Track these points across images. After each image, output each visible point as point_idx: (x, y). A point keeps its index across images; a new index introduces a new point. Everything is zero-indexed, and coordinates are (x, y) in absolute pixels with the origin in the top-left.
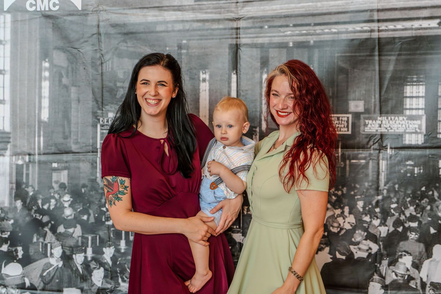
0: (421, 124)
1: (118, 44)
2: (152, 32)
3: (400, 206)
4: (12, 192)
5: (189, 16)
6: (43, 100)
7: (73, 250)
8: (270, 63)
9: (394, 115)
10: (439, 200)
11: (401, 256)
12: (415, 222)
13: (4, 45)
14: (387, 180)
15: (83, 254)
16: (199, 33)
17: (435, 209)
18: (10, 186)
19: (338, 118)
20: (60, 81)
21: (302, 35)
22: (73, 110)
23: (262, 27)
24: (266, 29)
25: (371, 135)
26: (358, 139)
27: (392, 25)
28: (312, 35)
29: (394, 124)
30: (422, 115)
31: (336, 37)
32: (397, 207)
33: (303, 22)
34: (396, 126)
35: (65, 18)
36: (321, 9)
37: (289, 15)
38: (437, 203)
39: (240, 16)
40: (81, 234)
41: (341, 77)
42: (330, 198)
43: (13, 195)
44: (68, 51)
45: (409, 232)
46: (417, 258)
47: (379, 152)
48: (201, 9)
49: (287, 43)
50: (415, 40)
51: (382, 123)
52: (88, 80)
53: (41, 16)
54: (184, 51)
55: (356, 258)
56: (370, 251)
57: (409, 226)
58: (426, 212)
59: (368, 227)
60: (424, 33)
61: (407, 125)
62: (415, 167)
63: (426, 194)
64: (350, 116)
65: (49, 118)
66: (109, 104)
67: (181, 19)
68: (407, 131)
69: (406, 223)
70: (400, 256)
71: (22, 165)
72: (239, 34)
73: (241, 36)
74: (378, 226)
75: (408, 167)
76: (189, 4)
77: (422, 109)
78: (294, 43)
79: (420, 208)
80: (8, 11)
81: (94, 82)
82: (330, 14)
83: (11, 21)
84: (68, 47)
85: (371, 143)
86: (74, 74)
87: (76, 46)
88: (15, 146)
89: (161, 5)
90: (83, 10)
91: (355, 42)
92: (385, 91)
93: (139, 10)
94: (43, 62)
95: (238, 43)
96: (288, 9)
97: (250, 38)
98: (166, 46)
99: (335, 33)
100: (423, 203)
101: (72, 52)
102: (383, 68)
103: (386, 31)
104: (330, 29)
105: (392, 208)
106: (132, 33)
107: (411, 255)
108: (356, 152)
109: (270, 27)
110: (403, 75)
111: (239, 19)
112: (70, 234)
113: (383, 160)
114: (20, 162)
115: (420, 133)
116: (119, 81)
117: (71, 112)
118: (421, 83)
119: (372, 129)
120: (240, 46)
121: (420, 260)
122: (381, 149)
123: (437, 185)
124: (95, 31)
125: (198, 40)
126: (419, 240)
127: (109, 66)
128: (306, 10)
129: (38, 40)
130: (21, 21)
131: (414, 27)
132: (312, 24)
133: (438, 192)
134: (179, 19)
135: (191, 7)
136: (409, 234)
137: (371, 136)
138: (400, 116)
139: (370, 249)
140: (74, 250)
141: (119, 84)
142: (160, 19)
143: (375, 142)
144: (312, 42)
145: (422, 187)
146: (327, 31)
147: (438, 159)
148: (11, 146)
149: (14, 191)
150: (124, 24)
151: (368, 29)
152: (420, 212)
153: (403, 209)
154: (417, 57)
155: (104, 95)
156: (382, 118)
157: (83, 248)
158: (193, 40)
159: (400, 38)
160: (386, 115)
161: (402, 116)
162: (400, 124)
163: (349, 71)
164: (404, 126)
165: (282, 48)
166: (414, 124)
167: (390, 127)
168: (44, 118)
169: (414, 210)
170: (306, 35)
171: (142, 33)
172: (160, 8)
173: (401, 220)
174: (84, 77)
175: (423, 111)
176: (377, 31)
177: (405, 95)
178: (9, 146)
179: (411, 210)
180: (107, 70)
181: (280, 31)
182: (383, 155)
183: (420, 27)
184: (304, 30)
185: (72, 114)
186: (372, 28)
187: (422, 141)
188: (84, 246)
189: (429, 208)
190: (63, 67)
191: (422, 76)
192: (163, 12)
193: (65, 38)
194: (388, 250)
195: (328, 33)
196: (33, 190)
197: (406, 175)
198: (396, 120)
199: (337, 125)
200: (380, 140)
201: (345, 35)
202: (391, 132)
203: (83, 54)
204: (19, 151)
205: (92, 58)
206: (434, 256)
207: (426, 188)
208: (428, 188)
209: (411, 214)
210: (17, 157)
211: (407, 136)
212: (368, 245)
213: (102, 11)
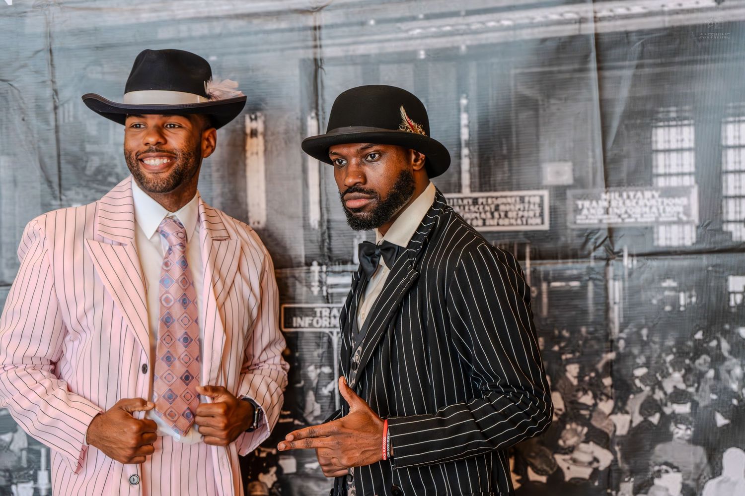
0: (689, 205)
1: (85, 69)
2: (149, 42)
3: (652, 372)
5: (221, 7)
7: (11, 476)
9: (633, 188)
10: (730, 357)
11: (659, 474)
12: (684, 403)
14: (624, 320)
15: (31, 484)
16: (241, 39)
17: (724, 375)
19: (522, 199)
21: (444, 35)
22: (4, 201)
23: (363, 24)
24: (372, 26)
25: (588, 231)
26: (563, 239)
27: (621, 7)
28: (462, 34)
29: (634, 207)
30: (691, 187)
31: (510, 36)
32: (648, 373)
33: (444, 10)
34: (638, 210)
38: (727, 363)
39: (319, 2)
40: (26, 445)
41: (524, 115)
45: (672, 424)
46: (692, 476)
47: (607, 265)
49: (415, 53)
50: (670, 35)
51: (610, 206)
52: (31, 142)
55: (567, 479)
56: (595, 465)
57: (673, 413)
58: (705, 382)
59: (591, 416)
60: (688, 20)
61: (661, 208)
62: (679, 292)
63: (705, 345)
64: (545, 193)
66: (74, 188)
67: (206, 14)
68: (661, 219)
69: (666, 405)
70: (656, 474)
72: (320, 39)
73: (324, 42)
74: (610, 414)
75: (667, 293)
77: (690, 174)
78: (428, 51)
79: (693, 376)
81: (42, 145)
85: (590, 246)
87: (7, 77)
90: (15, 5)
91: (548, 44)
92: (615, 141)
95: (318, 57)
97: (340, 45)
99: (508, 28)
100: (700, 364)
102: (609, 94)
103: (609, 20)
104: (498, 21)
105: (637, 377)
106: (111, 46)
107: (679, 471)
108: (559, 265)
109: (379, 22)
110: (649, 107)
111: (319, 9)
112: (5, 445)
113: (614, 279)
115: (688, 222)
116: (89, 142)
118: (686, 122)
119: (590, 219)
120: (321, 63)
121: (697, 480)
122: (611, 257)
123: (727, 327)
124: (40, 44)
125: (239, 53)
126: (694, 441)
127: (69, 112)
131: (666, 9)
132: (463, 13)
133: (728, 342)
134: (202, 15)
136: (672, 428)
137: (590, 233)
138: (647, 190)
139: (596, 460)
140: (14, 476)
141: (89, 148)
142: (164, 15)
143: (597, 244)
144: (463, 48)
145: (695, 333)
146: (491, 24)
147: (726, 274)
150: (96, 29)
151: (575, 16)
152: (694, 382)
153: (660, 378)
154: (675, 69)
155: (63, 170)
156: (610, 196)
157: (31, 472)
158: (230, 54)
159: (640, 32)
160: (618, 188)
161: (651, 190)
162: (646, 206)
163: (540, 103)
164: (654, 210)
165: (406, 61)
166: (674, 205)
167: (626, 212)
169: (681, 379)
170: (452, 34)
171: (129, 44)
173: (655, 401)
174: (22, 137)
175: (693, 179)
176: (593, 19)
177: (654, 147)
179: (675, 380)
180: (66, 121)
181: (400, 30)
182: (614, 270)
183: (678, 8)
184: (447, 25)
185: (3, 208)
186: (583, 15)
187: (691, 238)
188: (33, 467)
189: (711, 373)
191: (687, 108)
194: (632, 461)
195: (494, 30)
197: (663, 309)
198: (639, 199)
199: (521, 214)
200: (608, 239)
201: (529, 31)
202: (629, 223)
203: (19, 91)
205: (37, 99)
206: (725, 472)
207: (703, 335)
208: (709, 334)
209: (675, 387)
211: (662, 229)
212: (592, 453)
213: (53, 5)
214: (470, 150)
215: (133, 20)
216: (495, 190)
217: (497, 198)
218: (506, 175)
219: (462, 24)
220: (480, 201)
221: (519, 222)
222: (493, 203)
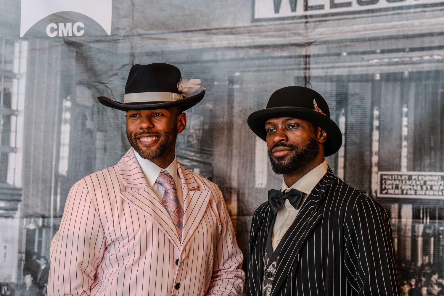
2: (196, 62)
4: (21, 264)
5: (244, 40)
6: (62, 149)
8: (350, 101)
13: (18, 79)
16: (257, 62)
18: (18, 256)
20: (84, 124)
21: (394, 64)
22: (97, 161)
23: (338, 55)
24: (345, 57)
28: (406, 64)
31: (439, 66)
33: (395, 47)
35: (92, 45)
36: (419, 28)
37: (375, 37)
39: (309, 39)
42: (431, 289)
43: (22, 268)
44: (94, 87)
48: (259, 32)
49: (373, 75)
52: (117, 123)
53: (63, 43)
54: (236, 87)
65: (68, 172)
67: (234, 45)
71: (35, 230)
72: (309, 64)
73: (311, 66)
76: (245, 25)
78: (382, 75)
80: (25, 38)
82: (431, 35)
83: (28, 50)
84: (94, 82)
86: (100, 116)
87: (104, 81)
88: (26, 206)
89: (209, 28)
90: (112, 35)
93: (181, 34)
94: (64, 101)
95: (307, 75)
96: (373, 30)
97: (323, 68)
98: (213, 80)
99: (438, 61)
101: (98, 87)
104: (431, 56)
109: (349, 54)
111: (309, 44)
114: (32, 227)
117: (95, 165)
120: (309, 80)
124: (127, 61)
125: (255, 71)
128: (399, 31)
129: (59, 74)
130: (40, 49)
132: (407, 50)
134: (232, 45)
135: (246, 29)
142: (207, 45)
144: (406, 74)
146: (427, 58)
148: (21, 205)
149: (23, 263)
150: (162, 52)
158: (249, 71)
165: (366, 81)
168: (63, 171)
170: (398, 63)
171: (184, 63)
172: (208, 31)
174: (112, 120)
178: (20, 205)
181: (363, 60)
184: (396, 57)
185: (97, 166)
190: (87, 107)
192: (211, 35)
193: (91, 70)
195: (428, 62)
196: (45, 262)
199: (441, 188)
203: (111, 91)
204: (31, 212)
210: (28, 219)
213: (136, 36)
214: (408, 142)
215: (187, 47)
216: (424, 171)
217: (425, 176)
218: (433, 161)
219: (407, 57)
220: (413, 177)
221: (440, 193)
222: (422, 179)
